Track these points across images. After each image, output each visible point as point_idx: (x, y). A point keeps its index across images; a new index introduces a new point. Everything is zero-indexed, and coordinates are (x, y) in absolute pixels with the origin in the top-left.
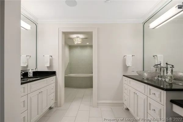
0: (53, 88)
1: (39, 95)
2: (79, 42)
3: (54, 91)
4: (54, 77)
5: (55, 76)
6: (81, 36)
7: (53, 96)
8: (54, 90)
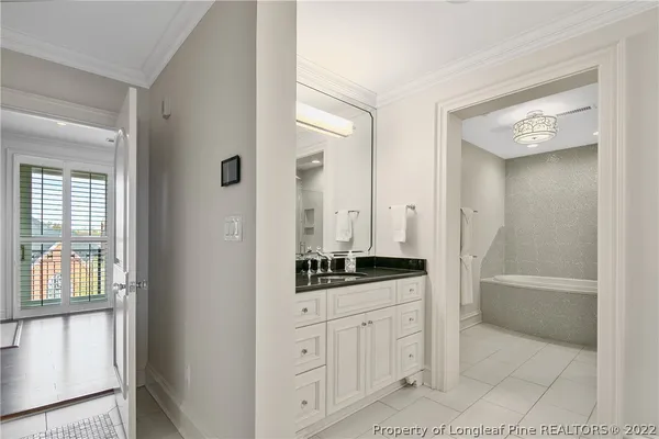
0: (413, 316)
1: (363, 330)
2: (545, 137)
3: (421, 327)
4: (420, 279)
5: (424, 277)
6: (551, 106)
7: (414, 344)
8: (420, 325)
